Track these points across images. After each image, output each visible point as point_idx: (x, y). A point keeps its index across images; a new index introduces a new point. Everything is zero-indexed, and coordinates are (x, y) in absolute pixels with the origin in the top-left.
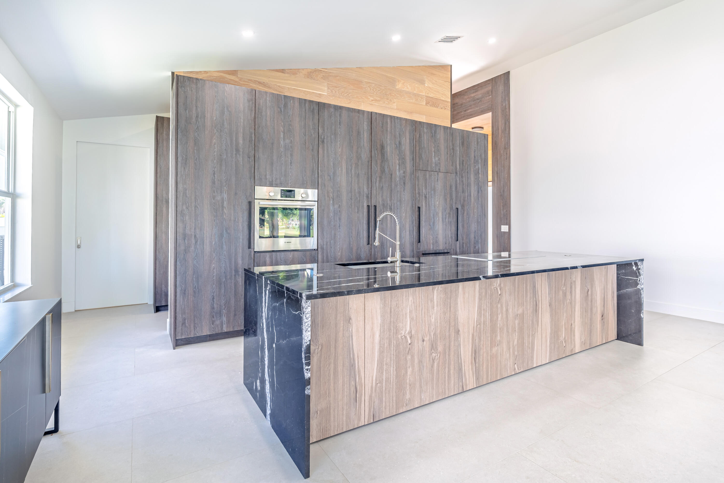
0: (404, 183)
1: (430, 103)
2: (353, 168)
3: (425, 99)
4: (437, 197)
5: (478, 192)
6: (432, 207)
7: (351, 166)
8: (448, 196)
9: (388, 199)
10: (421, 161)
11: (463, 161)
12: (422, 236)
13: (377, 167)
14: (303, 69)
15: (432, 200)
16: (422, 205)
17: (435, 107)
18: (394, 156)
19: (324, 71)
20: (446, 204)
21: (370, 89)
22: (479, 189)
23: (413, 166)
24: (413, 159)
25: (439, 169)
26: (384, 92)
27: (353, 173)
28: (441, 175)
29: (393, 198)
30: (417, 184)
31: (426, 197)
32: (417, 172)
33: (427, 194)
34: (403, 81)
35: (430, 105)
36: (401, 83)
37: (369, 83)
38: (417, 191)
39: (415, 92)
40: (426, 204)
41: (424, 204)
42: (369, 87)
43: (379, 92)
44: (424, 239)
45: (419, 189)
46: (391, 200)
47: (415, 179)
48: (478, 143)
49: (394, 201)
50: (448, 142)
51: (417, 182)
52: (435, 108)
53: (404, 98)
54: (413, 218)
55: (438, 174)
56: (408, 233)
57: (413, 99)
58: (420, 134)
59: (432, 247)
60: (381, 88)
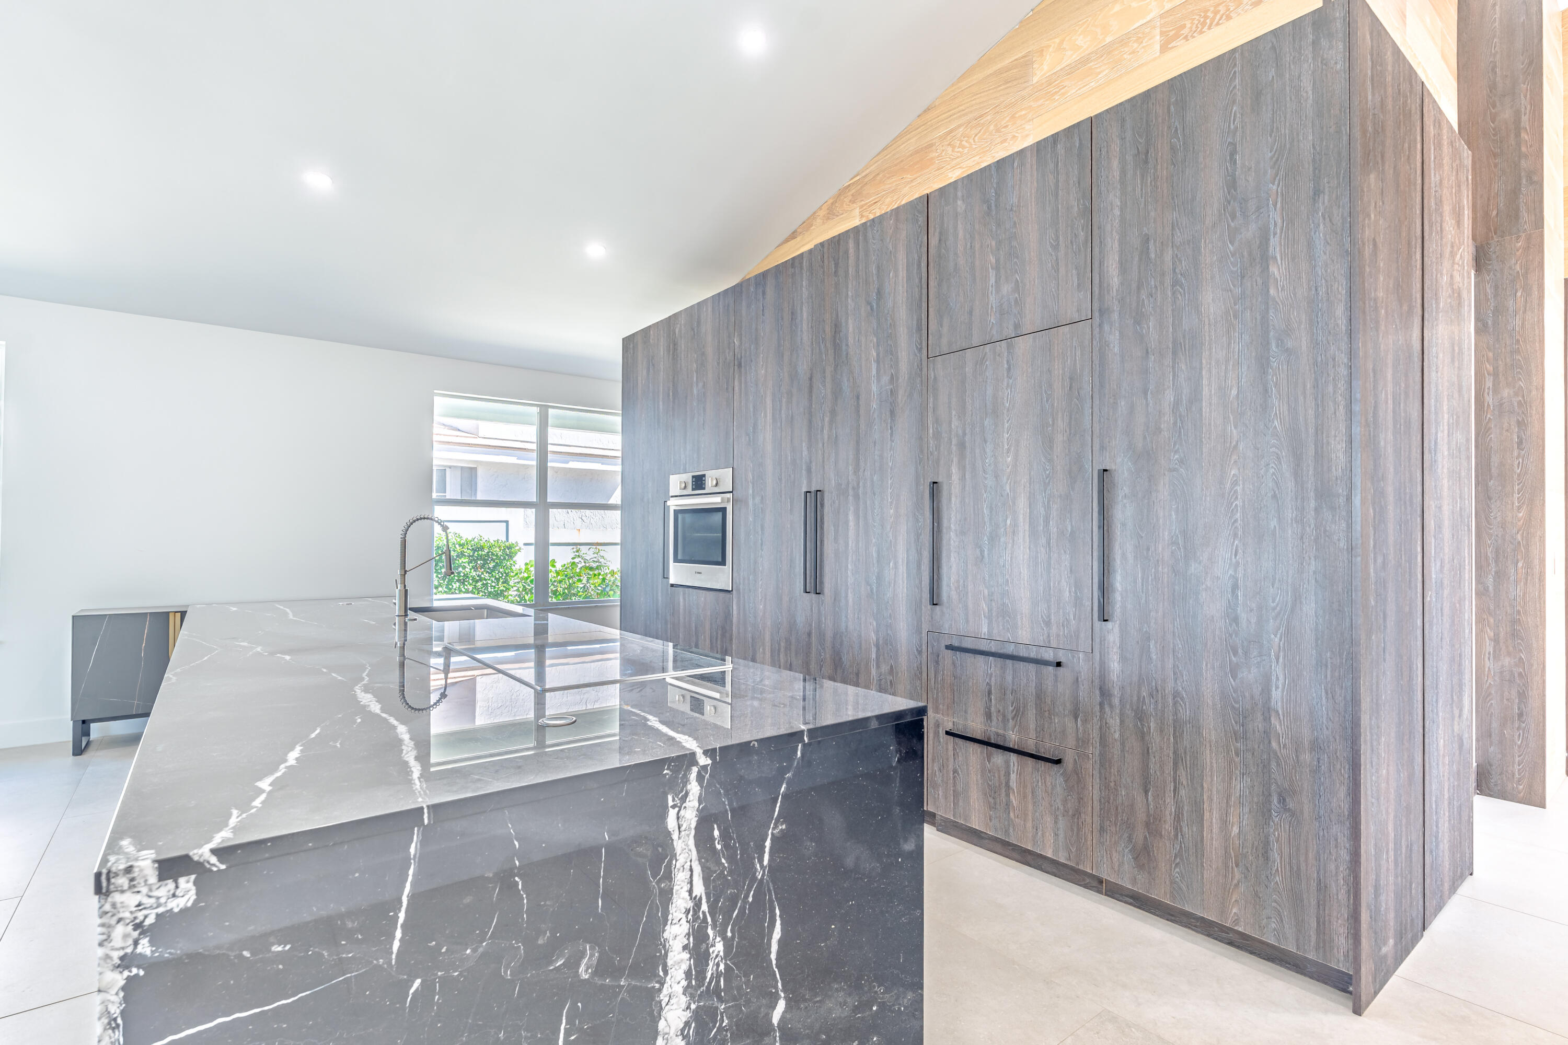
0: (892, 413)
1: (1185, 32)
2: (784, 404)
3: (1158, 31)
4: (1006, 436)
5: (1263, 363)
6: (986, 478)
7: (781, 401)
8: (1061, 424)
9: (850, 468)
10: (946, 322)
11: (1146, 240)
12: (948, 586)
13: (824, 386)
14: (820, 208)
15: (985, 452)
16: (949, 476)
17: (1218, 24)
18: (863, 340)
19: (853, 183)
20: (1050, 461)
21: (954, 147)
22: (1266, 345)
23: (920, 350)
24: (919, 329)
25: (1017, 326)
26: (992, 127)
27: (783, 416)
28: (1023, 346)
29: (862, 464)
30: (931, 405)
31: (962, 446)
32: (931, 365)
33: (964, 434)
34: (1057, 40)
35: (1186, 38)
36: (1051, 49)
37: (951, 131)
38: (931, 431)
39: (1109, 39)
40: (962, 468)
41: (954, 470)
42: (949, 145)
43: (976, 138)
44: (954, 594)
45: (937, 421)
46: (856, 470)
47: (924, 392)
48: (1257, 95)
49: (866, 473)
50: (1057, 195)
51: (931, 400)
52: (1216, 31)
53: (1064, 94)
54: (917, 520)
55: (1010, 347)
56: (902, 569)
57: (1099, 73)
58: (941, 233)
59: (985, 629)
60: (982, 121)
